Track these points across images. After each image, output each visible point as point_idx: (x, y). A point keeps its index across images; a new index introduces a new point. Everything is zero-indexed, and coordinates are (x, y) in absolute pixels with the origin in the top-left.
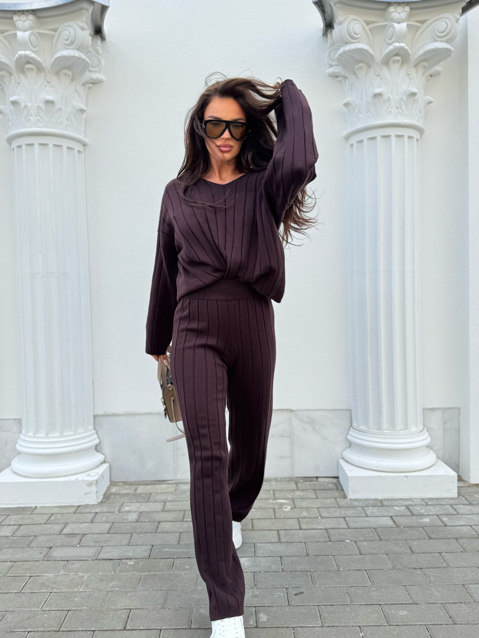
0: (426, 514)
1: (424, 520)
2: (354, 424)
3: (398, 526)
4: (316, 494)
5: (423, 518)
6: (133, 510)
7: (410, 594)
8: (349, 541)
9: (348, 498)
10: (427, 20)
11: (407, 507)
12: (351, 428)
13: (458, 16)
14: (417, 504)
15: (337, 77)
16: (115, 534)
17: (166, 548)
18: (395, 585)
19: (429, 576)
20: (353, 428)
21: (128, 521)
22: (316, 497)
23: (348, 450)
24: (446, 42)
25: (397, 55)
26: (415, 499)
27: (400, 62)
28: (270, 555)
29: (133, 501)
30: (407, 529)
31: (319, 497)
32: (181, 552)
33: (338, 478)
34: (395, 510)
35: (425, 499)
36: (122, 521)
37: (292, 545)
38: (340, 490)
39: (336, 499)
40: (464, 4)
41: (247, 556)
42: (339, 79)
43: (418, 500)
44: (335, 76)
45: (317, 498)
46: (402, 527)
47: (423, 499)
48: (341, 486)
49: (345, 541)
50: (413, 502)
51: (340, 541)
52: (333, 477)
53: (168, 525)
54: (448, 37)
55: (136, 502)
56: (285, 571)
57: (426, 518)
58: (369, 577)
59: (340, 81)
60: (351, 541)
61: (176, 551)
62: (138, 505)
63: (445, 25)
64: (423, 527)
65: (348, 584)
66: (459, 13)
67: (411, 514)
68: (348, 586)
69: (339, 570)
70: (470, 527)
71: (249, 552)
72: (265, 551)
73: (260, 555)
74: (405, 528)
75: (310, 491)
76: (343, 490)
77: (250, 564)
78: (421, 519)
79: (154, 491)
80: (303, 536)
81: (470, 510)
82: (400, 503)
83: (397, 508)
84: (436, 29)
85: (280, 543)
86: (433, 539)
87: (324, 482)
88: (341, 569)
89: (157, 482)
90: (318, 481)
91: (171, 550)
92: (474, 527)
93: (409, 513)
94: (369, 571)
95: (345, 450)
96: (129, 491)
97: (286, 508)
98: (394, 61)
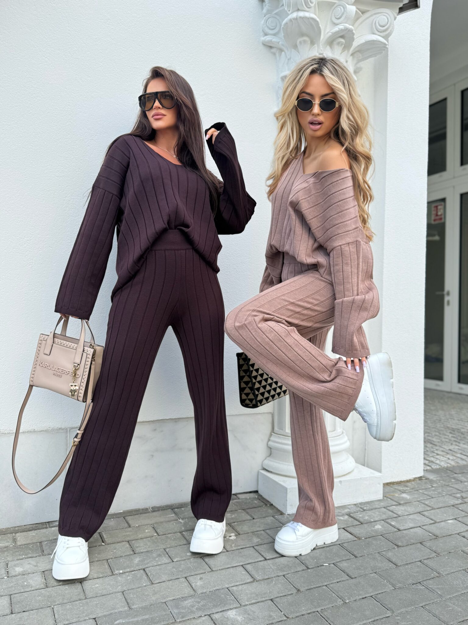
0: (372, 520)
1: (376, 527)
2: (276, 429)
3: (359, 538)
4: (248, 513)
5: (375, 526)
6: (29, 571)
7: (435, 614)
8: (327, 564)
9: (286, 514)
10: (368, 11)
11: (349, 515)
12: (273, 434)
13: (396, 15)
14: (355, 510)
15: (271, 47)
16: (24, 611)
17: (118, 619)
18: (413, 608)
19: (433, 590)
20: (274, 433)
21: (33, 589)
22: (252, 519)
23: (268, 458)
24: (383, 37)
25: (342, 37)
26: (348, 505)
27: (343, 46)
28: (258, 601)
29: (21, 557)
30: (370, 539)
31: (255, 517)
32: (143, 620)
33: (256, 492)
34: (341, 520)
35: (357, 504)
36: (22, 591)
37: (272, 581)
38: (268, 505)
39: (273, 516)
40: (401, 5)
41: (231, 607)
42: (273, 50)
43: (352, 506)
44: (269, 47)
45: (254, 519)
46: (363, 538)
47: (355, 505)
48: (268, 501)
49: (323, 565)
50: (349, 509)
51: (318, 567)
52: (250, 492)
53: (97, 584)
54: (387, 32)
55: (25, 558)
56: (290, 617)
57: (377, 524)
58: (381, 604)
59: (274, 54)
60: (329, 564)
61: (136, 619)
62: (32, 561)
63: (387, 20)
64: (381, 535)
65: (370, 619)
66: (397, 13)
67: (360, 523)
68: (370, 620)
69: (346, 603)
70: (419, 528)
71: (232, 602)
72: (249, 596)
73: (247, 603)
74: (368, 539)
75: (239, 511)
76: (272, 505)
77: (244, 617)
78: (374, 527)
79: (44, 539)
80: (276, 567)
81: (405, 510)
82: (340, 512)
83: (342, 518)
84: (377, 22)
85: (257, 581)
86: (401, 546)
87: (246, 499)
88: (347, 601)
89: (40, 526)
90: (239, 499)
91: (127, 620)
92: (423, 527)
93: (357, 523)
94: (375, 597)
95: (266, 459)
96: (7, 544)
97: (230, 536)
98: (338, 43)
